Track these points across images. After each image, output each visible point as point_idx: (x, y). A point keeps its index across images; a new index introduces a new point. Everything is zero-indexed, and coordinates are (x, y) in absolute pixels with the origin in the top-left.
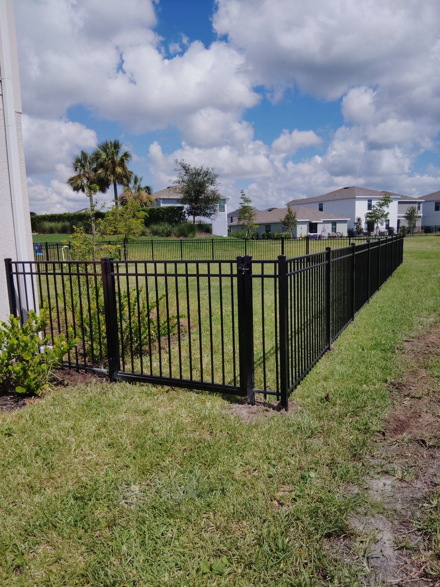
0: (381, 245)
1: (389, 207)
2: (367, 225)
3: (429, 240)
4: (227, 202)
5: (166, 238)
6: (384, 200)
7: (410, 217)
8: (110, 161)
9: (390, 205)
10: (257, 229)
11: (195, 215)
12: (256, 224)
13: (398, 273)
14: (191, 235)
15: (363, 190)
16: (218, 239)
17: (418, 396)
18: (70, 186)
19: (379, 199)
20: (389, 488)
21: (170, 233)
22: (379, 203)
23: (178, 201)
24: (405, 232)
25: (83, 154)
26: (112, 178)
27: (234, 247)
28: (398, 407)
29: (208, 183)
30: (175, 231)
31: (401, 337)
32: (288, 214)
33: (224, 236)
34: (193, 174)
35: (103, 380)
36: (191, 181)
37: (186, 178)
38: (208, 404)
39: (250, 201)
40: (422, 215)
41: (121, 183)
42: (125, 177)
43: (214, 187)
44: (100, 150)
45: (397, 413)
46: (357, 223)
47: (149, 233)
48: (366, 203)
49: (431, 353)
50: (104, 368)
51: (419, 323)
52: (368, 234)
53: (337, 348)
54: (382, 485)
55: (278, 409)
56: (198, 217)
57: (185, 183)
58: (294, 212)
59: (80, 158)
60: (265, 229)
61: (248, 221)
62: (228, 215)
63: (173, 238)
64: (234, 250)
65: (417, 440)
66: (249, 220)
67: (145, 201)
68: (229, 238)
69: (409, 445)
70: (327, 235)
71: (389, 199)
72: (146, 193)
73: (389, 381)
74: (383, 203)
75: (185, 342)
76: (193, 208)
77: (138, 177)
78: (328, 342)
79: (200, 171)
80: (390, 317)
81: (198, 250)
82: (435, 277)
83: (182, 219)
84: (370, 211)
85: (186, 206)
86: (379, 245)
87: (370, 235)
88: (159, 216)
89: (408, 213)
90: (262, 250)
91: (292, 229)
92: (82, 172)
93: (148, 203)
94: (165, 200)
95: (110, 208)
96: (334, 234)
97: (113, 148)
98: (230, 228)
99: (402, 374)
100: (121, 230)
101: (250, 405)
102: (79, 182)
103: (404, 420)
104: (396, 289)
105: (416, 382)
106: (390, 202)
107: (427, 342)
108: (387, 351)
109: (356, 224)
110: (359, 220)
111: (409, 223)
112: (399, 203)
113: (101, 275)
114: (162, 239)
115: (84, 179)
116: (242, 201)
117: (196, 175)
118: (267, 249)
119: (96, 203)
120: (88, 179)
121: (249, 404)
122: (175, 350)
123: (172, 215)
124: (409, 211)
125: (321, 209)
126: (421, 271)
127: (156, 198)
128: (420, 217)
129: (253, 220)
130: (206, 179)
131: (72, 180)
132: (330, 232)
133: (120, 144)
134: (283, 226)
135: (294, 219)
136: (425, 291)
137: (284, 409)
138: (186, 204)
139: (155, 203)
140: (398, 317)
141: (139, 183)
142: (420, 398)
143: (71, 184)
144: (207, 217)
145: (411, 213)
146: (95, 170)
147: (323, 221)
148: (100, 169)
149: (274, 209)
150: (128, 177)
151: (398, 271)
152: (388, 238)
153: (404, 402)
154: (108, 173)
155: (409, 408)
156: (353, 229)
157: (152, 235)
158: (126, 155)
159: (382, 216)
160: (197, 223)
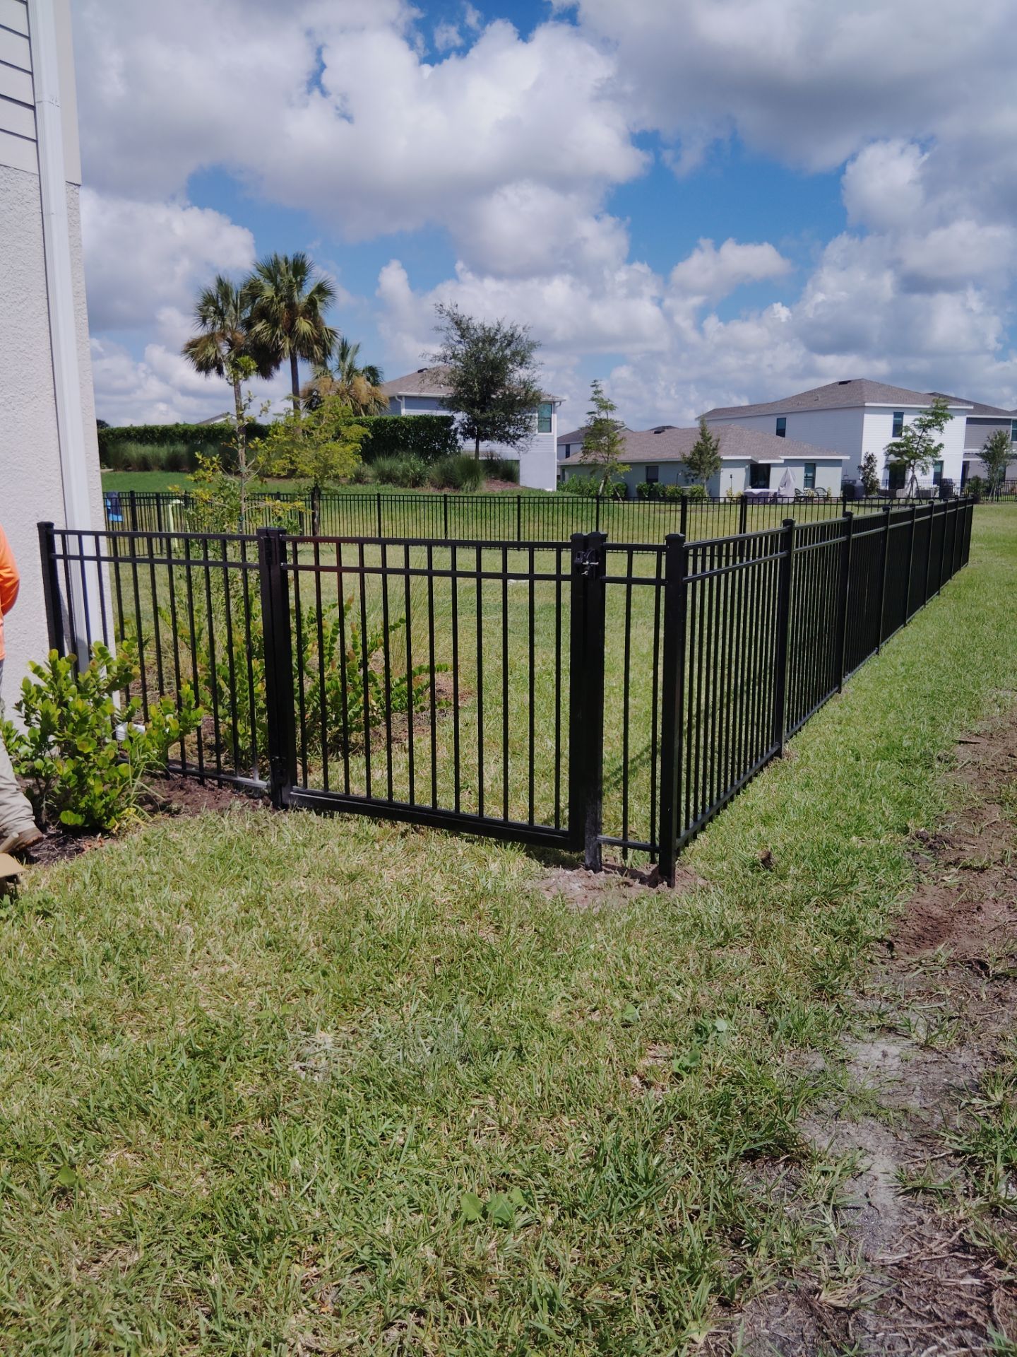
0: (916, 520)
1: (945, 430)
2: (888, 472)
4: (558, 409)
5: (412, 490)
6: (933, 414)
7: (994, 455)
8: (283, 304)
9: (947, 425)
10: (626, 474)
11: (480, 437)
12: (624, 464)
13: (955, 586)
14: (469, 484)
15: (882, 389)
17: (980, 865)
18: (190, 361)
19: (921, 411)
20: (894, 1063)
21: (420, 478)
22: (920, 420)
23: (441, 403)
24: (977, 491)
25: (222, 284)
26: (286, 344)
27: (570, 515)
28: (930, 889)
29: (512, 362)
30: (432, 475)
31: (948, 732)
32: (701, 441)
33: (548, 490)
34: (478, 339)
35: (257, 804)
36: (472, 357)
37: (461, 349)
38: (494, 867)
39: (612, 408)
41: (309, 356)
42: (317, 342)
43: (528, 372)
44: (261, 277)
45: (926, 901)
46: (866, 467)
47: (373, 476)
48: (889, 420)
49: (1015, 770)
50: (261, 778)
51: (995, 701)
52: (890, 495)
53: (797, 752)
54: (878, 1055)
55: (652, 882)
56: (486, 442)
57: (459, 360)
58: (714, 438)
59: (214, 293)
60: (644, 476)
61: (606, 455)
62: (559, 439)
63: (428, 490)
64: (570, 523)
65: (969, 962)
66: (609, 452)
67: (364, 402)
68: (560, 494)
69: (950, 972)
70: (792, 495)
71: (946, 412)
72: (368, 383)
73: (912, 831)
74: (930, 421)
75: (445, 729)
76: (475, 421)
77: (348, 345)
78: (777, 737)
79: (496, 334)
81: (484, 521)
83: (450, 446)
84: (898, 440)
85: (460, 416)
86: (912, 518)
87: (893, 497)
88: (396, 437)
89: (989, 445)
90: (636, 524)
91: (708, 479)
92: (218, 327)
93: (372, 407)
94: (412, 401)
95: (280, 415)
96: (811, 492)
97: (291, 273)
98: (563, 471)
99: (945, 816)
100: (305, 468)
101: (591, 871)
102: (211, 351)
103: (942, 917)
104: (947, 624)
105: (977, 834)
106: (946, 420)
107: (1010, 746)
108: (913, 763)
109: (864, 469)
110: (870, 459)
111: (991, 470)
112: (970, 421)
113: (256, 567)
114: (401, 491)
115: (221, 344)
116: (593, 407)
117: (484, 342)
118: (646, 522)
119: (250, 400)
120: (231, 344)
121: (587, 868)
122: (422, 743)
123: (426, 437)
124: (992, 441)
125: (781, 432)
126: (1010, 584)
127: (391, 394)
128: (1016, 457)
129: (617, 452)
130: (508, 352)
131: (195, 347)
132: (801, 487)
133: (307, 263)
134: (687, 471)
135: (714, 454)
137: (665, 883)
138: (458, 411)
139: (388, 406)
140: (945, 688)
141: (352, 358)
142: (982, 870)
143: (192, 355)
144: (508, 443)
145: (996, 446)
146: (248, 324)
147: (786, 460)
148: (261, 321)
149: (669, 427)
150: (325, 344)
151: (956, 582)
152: (937, 503)
153: (945, 878)
154: (278, 332)
155: (954, 890)
156: (854, 482)
157: (378, 481)
158: (321, 290)
159: (927, 451)
160: (484, 458)
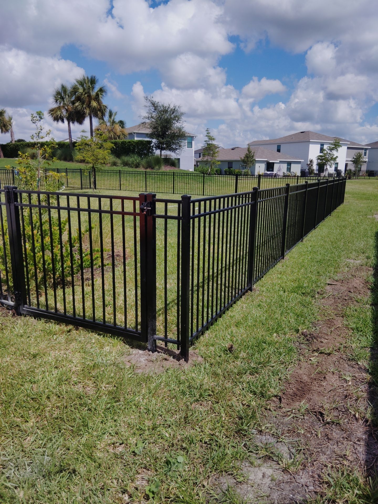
1: (338, 151)
2: (318, 167)
3: (372, 183)
4: (195, 139)
5: (135, 169)
6: (334, 145)
7: (357, 161)
8: (86, 95)
9: (340, 149)
10: (219, 165)
11: (162, 149)
12: (218, 161)
13: (337, 212)
14: (157, 167)
15: (317, 135)
16: (181, 172)
17: (328, 352)
18: (51, 116)
19: (330, 143)
20: (267, 481)
21: (138, 164)
22: (330, 147)
23: (147, 135)
24: (350, 174)
25: (63, 87)
26: (87, 111)
27: (195, 181)
28: (304, 365)
29: (174, 120)
30: (143, 163)
31: (325, 280)
32: (248, 153)
33: (190, 170)
34: (161, 111)
36: (159, 118)
37: (154, 114)
39: (214, 139)
40: (367, 160)
41: (96, 116)
42: (99, 110)
43: (180, 124)
44: (78, 85)
45: (301, 372)
46: (310, 164)
47: (120, 163)
48: (319, 147)
49: (351, 299)
51: (346, 265)
52: (318, 175)
53: (259, 288)
54: (261, 475)
55: (177, 358)
56: (164, 151)
57: (154, 118)
58: (253, 152)
59: (60, 91)
60: (227, 167)
61: (211, 158)
62: (195, 151)
63: (142, 169)
64: (195, 183)
65: (315, 412)
66: (212, 156)
67: (118, 134)
68: (195, 172)
69: (305, 417)
70: (282, 174)
71: (339, 144)
72: (120, 127)
73: (300, 331)
74: (333, 147)
76: (160, 143)
77: (112, 112)
78: (250, 281)
79: (168, 109)
80: (319, 257)
81: (162, 181)
82: (370, 218)
83: (151, 153)
84: (321, 154)
85: (154, 141)
86: (327, 184)
87: (320, 176)
88: (130, 148)
89: (355, 157)
90: (220, 185)
91: (250, 167)
92: (62, 104)
93: (122, 136)
94: (139, 135)
96: (288, 173)
97: (89, 83)
98: (197, 163)
99: (316, 323)
100: (88, 159)
101: (151, 352)
102: (59, 113)
103: (307, 382)
104: (331, 229)
105: (329, 334)
106: (339, 147)
107: (350, 286)
108: (307, 294)
109: (309, 165)
110: (311, 161)
111: (356, 167)
112: (348, 148)
114: (131, 169)
115: (63, 110)
116: (207, 139)
117: (163, 112)
118: (224, 184)
120: (67, 110)
121: (149, 351)
122: (98, 281)
123: (141, 148)
124: (356, 156)
125: (279, 151)
126: (359, 212)
127: (130, 132)
128: (365, 162)
129: (215, 157)
130: (172, 116)
131: (53, 111)
132: (285, 171)
133: (96, 79)
134: (243, 164)
135: (252, 158)
136: (358, 232)
137: (183, 359)
138: (153, 138)
139: (128, 136)
140: (326, 258)
141: (114, 117)
142: (329, 354)
143: (52, 114)
144: (173, 151)
145: (358, 158)
146: (73, 103)
147: (280, 161)
148: (77, 102)
149: (237, 148)
150: (103, 111)
151: (338, 211)
152: (336, 179)
153: (311, 359)
154: (84, 106)
155: (315, 366)
156: (305, 170)
157: (122, 165)
158: (101, 90)
159: (332, 159)
160: (163, 157)
